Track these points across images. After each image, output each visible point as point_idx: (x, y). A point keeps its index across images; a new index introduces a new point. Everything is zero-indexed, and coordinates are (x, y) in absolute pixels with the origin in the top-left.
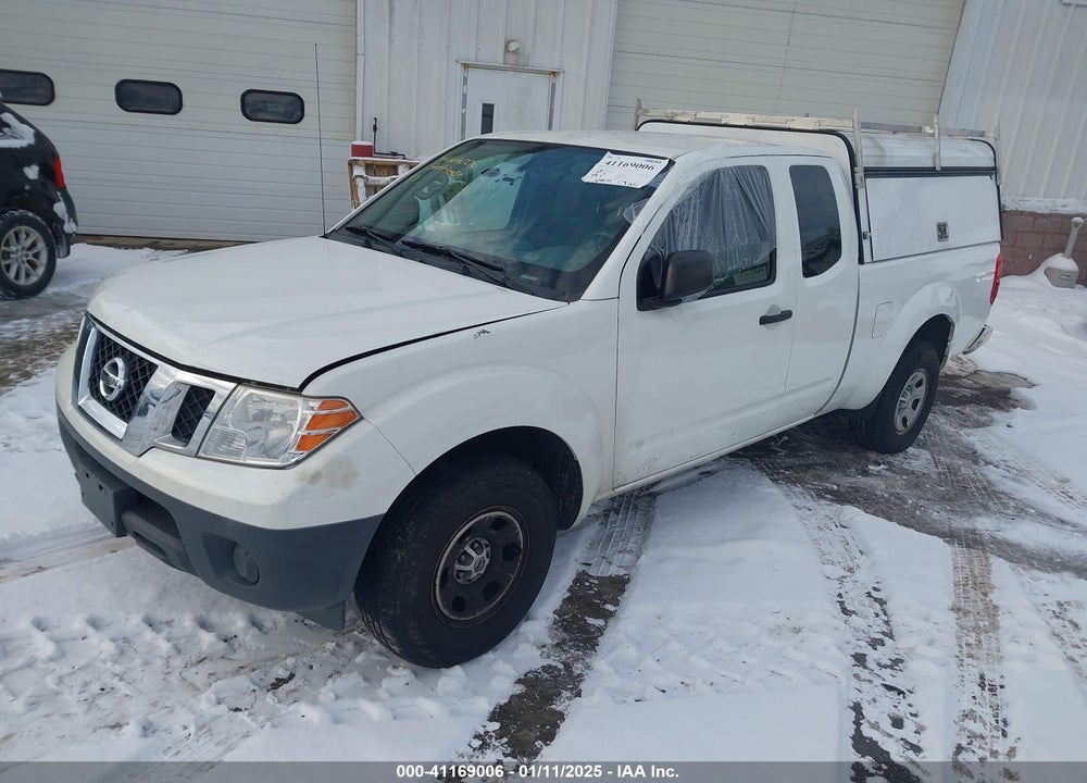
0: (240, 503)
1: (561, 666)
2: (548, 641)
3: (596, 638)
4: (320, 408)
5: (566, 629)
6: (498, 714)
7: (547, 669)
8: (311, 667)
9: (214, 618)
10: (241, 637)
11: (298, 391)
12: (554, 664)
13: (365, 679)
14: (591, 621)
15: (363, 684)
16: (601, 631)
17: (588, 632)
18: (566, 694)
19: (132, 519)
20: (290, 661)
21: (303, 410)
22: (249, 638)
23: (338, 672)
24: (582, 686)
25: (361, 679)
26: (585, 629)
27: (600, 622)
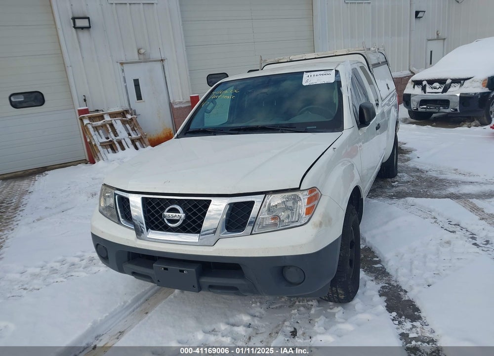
0: (293, 246)
1: (387, 285)
2: (371, 278)
3: (385, 271)
4: (309, 194)
5: (372, 272)
6: (390, 309)
7: (383, 287)
8: (297, 322)
9: (232, 320)
10: (252, 323)
11: (298, 189)
12: (384, 285)
13: (326, 318)
14: (376, 266)
15: (327, 320)
16: (383, 267)
17: (381, 270)
18: (402, 293)
19: (206, 280)
20: (287, 323)
21: (304, 197)
22: (256, 322)
23: (311, 320)
24: (404, 288)
25: (325, 318)
26: (377, 269)
27: (379, 265)
